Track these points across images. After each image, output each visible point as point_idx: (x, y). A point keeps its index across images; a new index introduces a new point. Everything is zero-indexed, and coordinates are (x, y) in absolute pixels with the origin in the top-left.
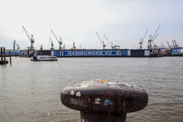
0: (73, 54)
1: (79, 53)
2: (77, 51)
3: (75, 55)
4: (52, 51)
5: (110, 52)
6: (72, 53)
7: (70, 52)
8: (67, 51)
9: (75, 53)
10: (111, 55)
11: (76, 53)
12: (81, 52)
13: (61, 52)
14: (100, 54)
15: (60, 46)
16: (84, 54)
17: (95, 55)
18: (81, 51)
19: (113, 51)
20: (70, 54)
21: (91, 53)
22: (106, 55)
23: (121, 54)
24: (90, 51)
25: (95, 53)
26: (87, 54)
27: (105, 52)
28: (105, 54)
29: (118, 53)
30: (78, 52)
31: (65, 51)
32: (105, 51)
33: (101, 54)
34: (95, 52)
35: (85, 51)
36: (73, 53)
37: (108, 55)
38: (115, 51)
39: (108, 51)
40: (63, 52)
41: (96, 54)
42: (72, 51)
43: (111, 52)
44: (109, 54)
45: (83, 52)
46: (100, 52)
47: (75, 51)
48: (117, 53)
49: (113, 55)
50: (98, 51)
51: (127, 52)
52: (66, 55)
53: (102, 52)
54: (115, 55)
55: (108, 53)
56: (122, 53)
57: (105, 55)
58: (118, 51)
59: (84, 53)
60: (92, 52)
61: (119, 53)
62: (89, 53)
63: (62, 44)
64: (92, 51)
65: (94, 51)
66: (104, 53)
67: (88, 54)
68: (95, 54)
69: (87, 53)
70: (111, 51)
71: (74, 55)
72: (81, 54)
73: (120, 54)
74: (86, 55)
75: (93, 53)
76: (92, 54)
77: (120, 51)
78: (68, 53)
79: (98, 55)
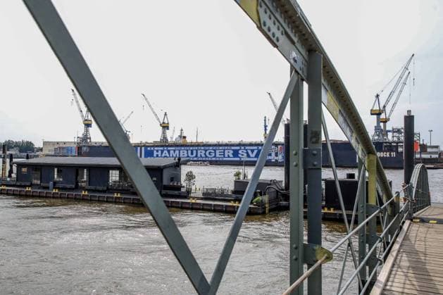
0: (163, 155)
1: (177, 152)
2: (174, 148)
5: (252, 151)
6: (162, 151)
7: (157, 151)
8: (152, 149)
9: (169, 151)
10: (255, 159)
11: (172, 152)
12: (181, 152)
13: (139, 148)
14: (226, 156)
15: (164, 133)
16: (188, 156)
17: (214, 159)
18: (183, 148)
20: (157, 155)
21: (205, 154)
22: (242, 159)
24: (203, 148)
25: (213, 155)
26: (196, 156)
27: (240, 152)
28: (240, 156)
29: (273, 154)
30: (174, 151)
31: (149, 149)
32: (238, 148)
33: (229, 157)
34: (215, 150)
35: (191, 148)
36: (165, 152)
37: (247, 159)
39: (247, 148)
40: (143, 148)
41: (217, 156)
42: (162, 148)
43: (255, 152)
44: (248, 156)
45: (187, 150)
46: (226, 151)
47: (169, 149)
48: (270, 155)
50: (221, 148)
53: (232, 152)
55: (247, 153)
57: (238, 159)
58: (273, 147)
59: (190, 152)
60: (206, 151)
61: (276, 155)
62: (201, 153)
63: (168, 129)
64: (207, 148)
65: (211, 148)
66: (236, 153)
67: (199, 155)
68: (215, 157)
69: (195, 152)
70: (256, 148)
73: (280, 158)
74: (192, 157)
75: (210, 153)
76: (206, 157)
77: (279, 147)
78: (155, 151)
79: (221, 159)
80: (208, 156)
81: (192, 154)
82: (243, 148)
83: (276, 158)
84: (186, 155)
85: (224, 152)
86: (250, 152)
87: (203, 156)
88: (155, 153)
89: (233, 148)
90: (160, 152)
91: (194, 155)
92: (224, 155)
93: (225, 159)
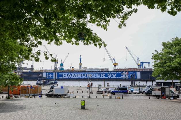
0: (68, 76)
1: (76, 75)
2: (74, 73)
3: (71, 78)
4: (44, 73)
5: (114, 74)
7: (65, 74)
8: (62, 73)
9: (71, 74)
10: (116, 78)
11: (73, 75)
12: (78, 75)
13: (54, 73)
14: (101, 76)
15: (55, 65)
16: (82, 77)
17: (95, 78)
18: (79, 73)
19: (118, 73)
20: (65, 76)
22: (109, 78)
23: (129, 77)
24: (89, 73)
25: (95, 76)
26: (86, 77)
27: (108, 75)
29: (124, 75)
30: (74, 74)
31: (60, 73)
32: (107, 73)
33: (103, 77)
34: (96, 74)
35: (84, 73)
36: (69, 75)
37: (112, 78)
38: (120, 73)
39: (112, 73)
40: (57, 73)
41: (97, 76)
42: (68, 73)
43: (116, 75)
44: (112, 76)
45: (81, 74)
46: (101, 74)
47: (71, 73)
48: (123, 76)
49: (118, 78)
50: (99, 73)
51: (136, 74)
52: (60, 78)
53: (104, 75)
54: (120, 78)
55: (112, 75)
56: (129, 75)
57: (107, 78)
58: (124, 72)
59: (83, 75)
61: (125, 76)
63: (58, 63)
64: (92, 73)
65: (94, 73)
66: (106, 75)
67: (87, 76)
68: (96, 77)
69: (85, 75)
70: (116, 73)
71: (69, 78)
72: (78, 76)
73: (127, 77)
74: (84, 77)
75: (93, 75)
77: (127, 72)
78: (63, 75)
79: (99, 78)
80: (93, 76)
81: (84, 76)
82: (109, 73)
83: (125, 77)
84: (81, 76)
85: (100, 75)
86: (113, 75)
87: (90, 76)
88: (64, 75)
89: (105, 73)
90: (66, 75)
91: (85, 76)
92: (100, 76)
93: (101, 78)
